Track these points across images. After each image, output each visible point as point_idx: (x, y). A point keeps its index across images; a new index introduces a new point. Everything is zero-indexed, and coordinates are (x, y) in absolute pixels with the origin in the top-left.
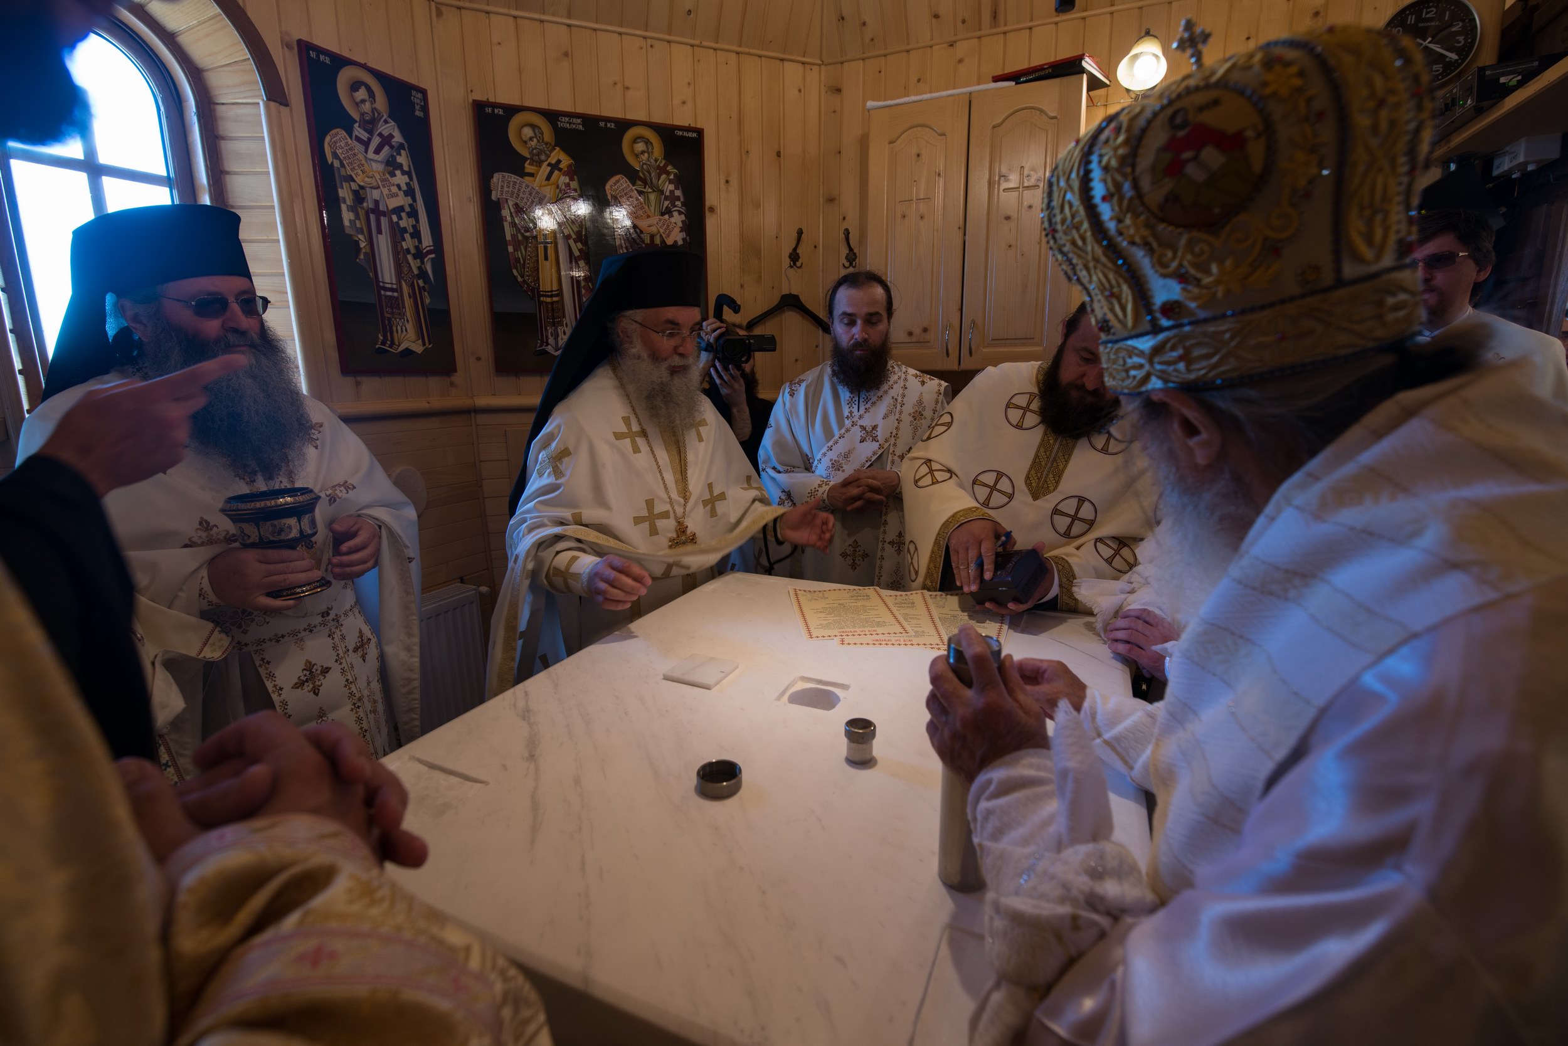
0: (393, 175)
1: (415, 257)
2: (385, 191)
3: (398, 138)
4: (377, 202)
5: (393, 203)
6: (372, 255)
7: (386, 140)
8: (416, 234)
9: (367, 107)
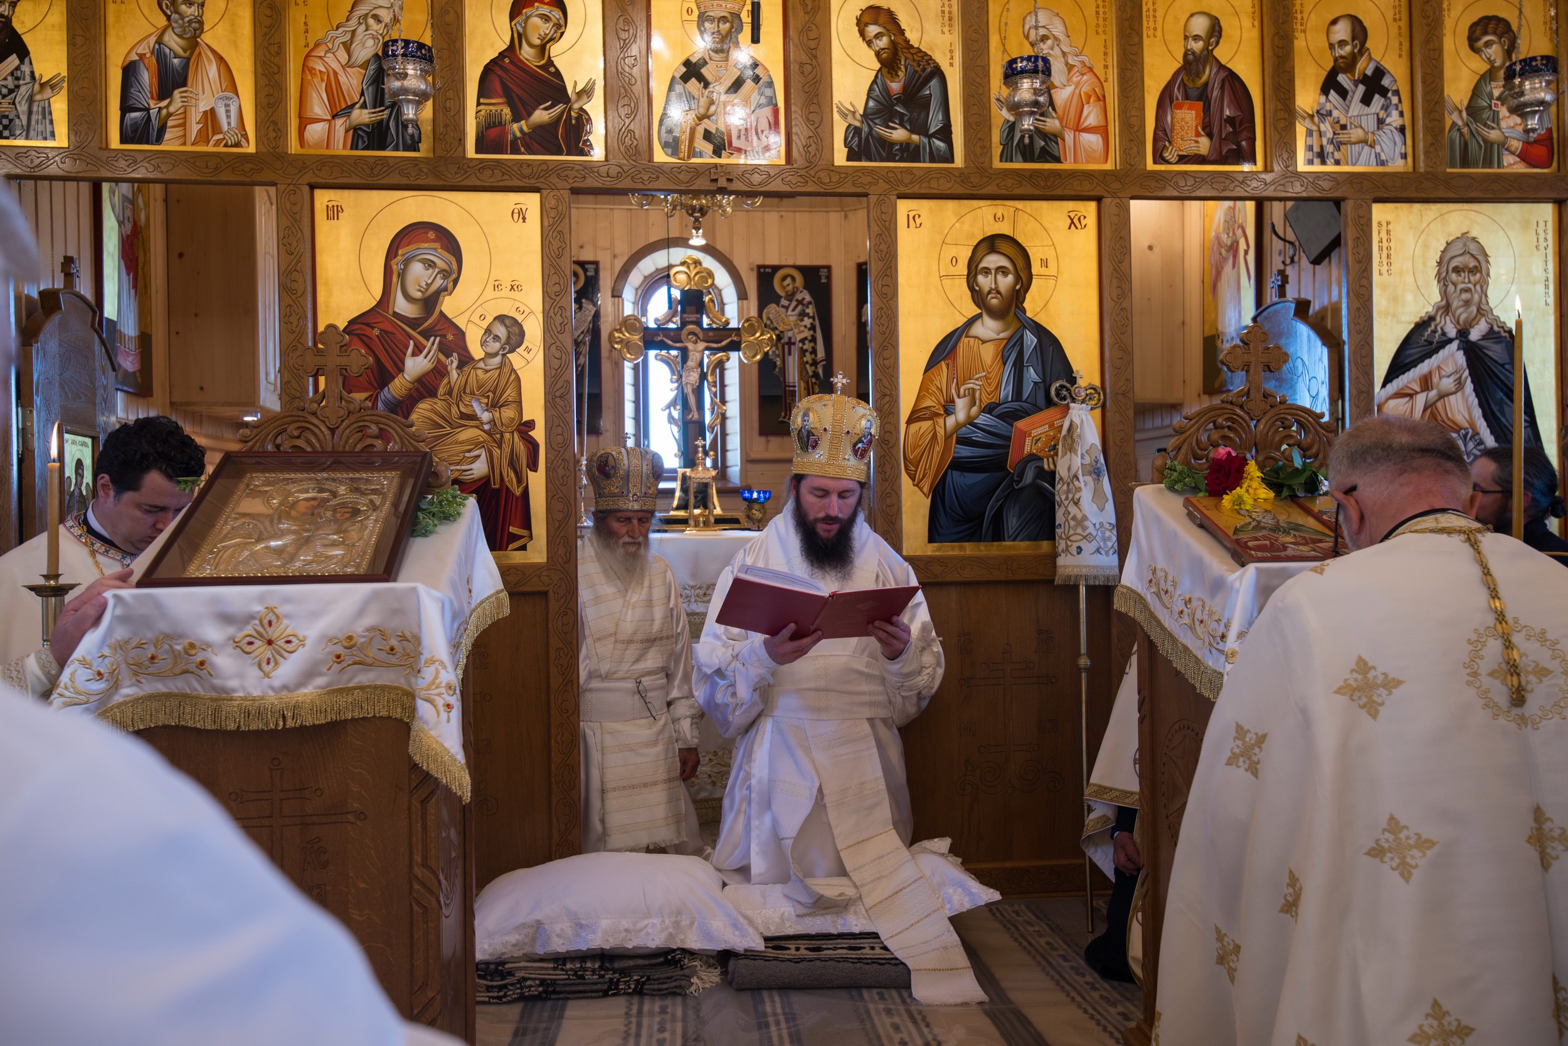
0: (802, 320)
1: (811, 365)
2: (796, 331)
3: (808, 298)
4: (790, 338)
5: (799, 337)
6: (783, 369)
7: (800, 302)
8: (814, 351)
9: (790, 288)
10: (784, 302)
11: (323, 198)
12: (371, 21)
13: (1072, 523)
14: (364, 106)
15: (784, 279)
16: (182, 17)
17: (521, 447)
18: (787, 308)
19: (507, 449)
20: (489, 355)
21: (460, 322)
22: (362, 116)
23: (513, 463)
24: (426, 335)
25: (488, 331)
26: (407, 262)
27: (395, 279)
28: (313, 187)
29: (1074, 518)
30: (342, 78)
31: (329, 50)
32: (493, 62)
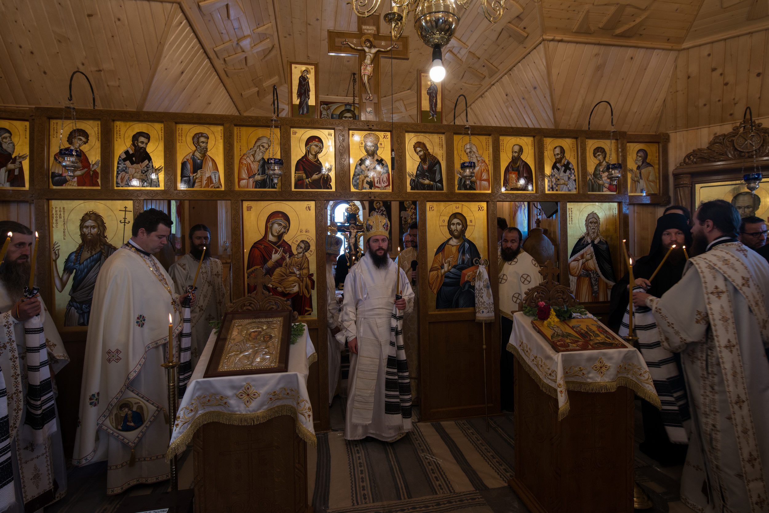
10: (377, 210)
11: (246, 204)
12: (261, 147)
13: (481, 303)
14: (259, 174)
15: (377, 203)
16: (201, 147)
17: (309, 282)
18: (378, 212)
19: (305, 283)
20: (299, 253)
21: (290, 243)
22: (258, 178)
23: (307, 287)
24: (279, 247)
25: (298, 245)
26: (273, 224)
27: (269, 229)
28: (242, 201)
29: (481, 302)
30: (252, 166)
31: (248, 157)
32: (300, 160)
